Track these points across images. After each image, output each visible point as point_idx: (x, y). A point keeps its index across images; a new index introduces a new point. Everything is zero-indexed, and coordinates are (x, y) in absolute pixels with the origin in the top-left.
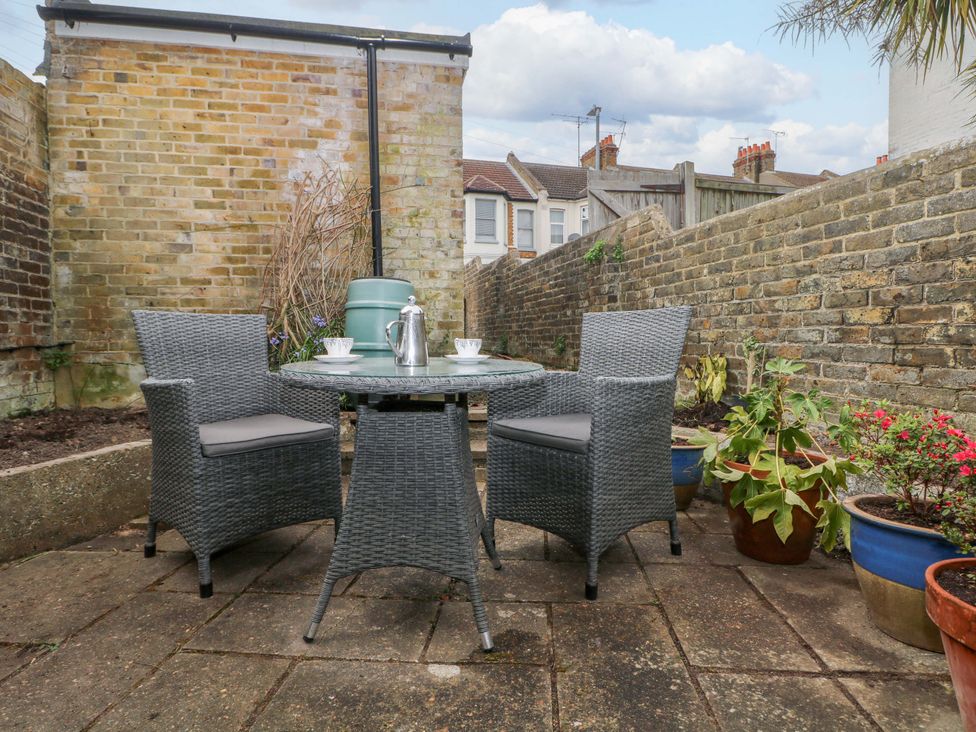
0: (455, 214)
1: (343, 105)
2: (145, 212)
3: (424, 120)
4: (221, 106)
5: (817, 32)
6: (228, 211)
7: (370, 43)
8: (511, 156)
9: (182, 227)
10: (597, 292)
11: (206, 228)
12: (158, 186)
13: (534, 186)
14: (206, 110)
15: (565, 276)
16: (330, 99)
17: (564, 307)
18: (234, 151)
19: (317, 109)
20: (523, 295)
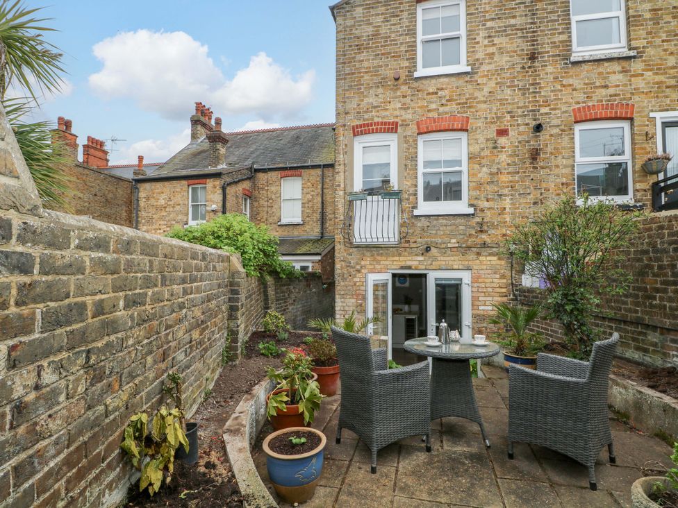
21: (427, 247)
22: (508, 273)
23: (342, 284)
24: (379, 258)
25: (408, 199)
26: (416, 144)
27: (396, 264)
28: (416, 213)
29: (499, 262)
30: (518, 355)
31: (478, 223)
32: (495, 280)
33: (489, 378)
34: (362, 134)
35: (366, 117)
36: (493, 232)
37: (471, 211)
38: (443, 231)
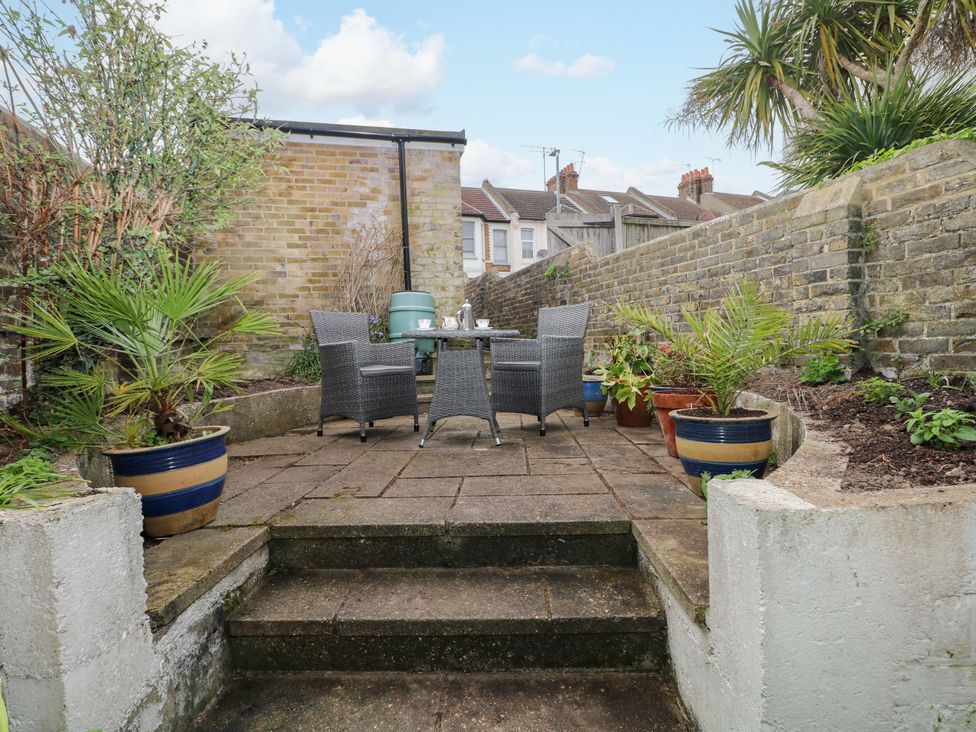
0: (457, 248)
1: (383, 179)
2: (255, 251)
3: (436, 187)
4: (303, 181)
5: (691, 125)
6: (309, 249)
7: (401, 138)
8: (486, 183)
9: (279, 260)
10: (553, 298)
11: (295, 261)
12: (263, 234)
13: (506, 209)
14: (294, 184)
15: (532, 287)
16: (374, 174)
17: (532, 310)
18: (312, 210)
19: (367, 182)
20: (502, 302)
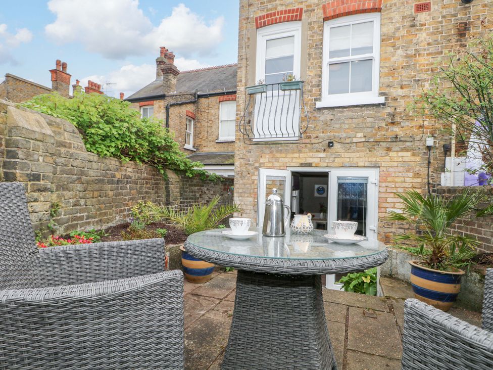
21: (330, 143)
22: (424, 171)
23: (241, 182)
24: (278, 155)
25: (310, 91)
26: (322, 31)
27: (296, 161)
28: (319, 105)
29: (413, 159)
30: (432, 268)
31: (389, 114)
32: (407, 180)
33: (388, 298)
34: (265, 25)
35: (270, 6)
36: (407, 123)
37: (382, 100)
38: (348, 124)
